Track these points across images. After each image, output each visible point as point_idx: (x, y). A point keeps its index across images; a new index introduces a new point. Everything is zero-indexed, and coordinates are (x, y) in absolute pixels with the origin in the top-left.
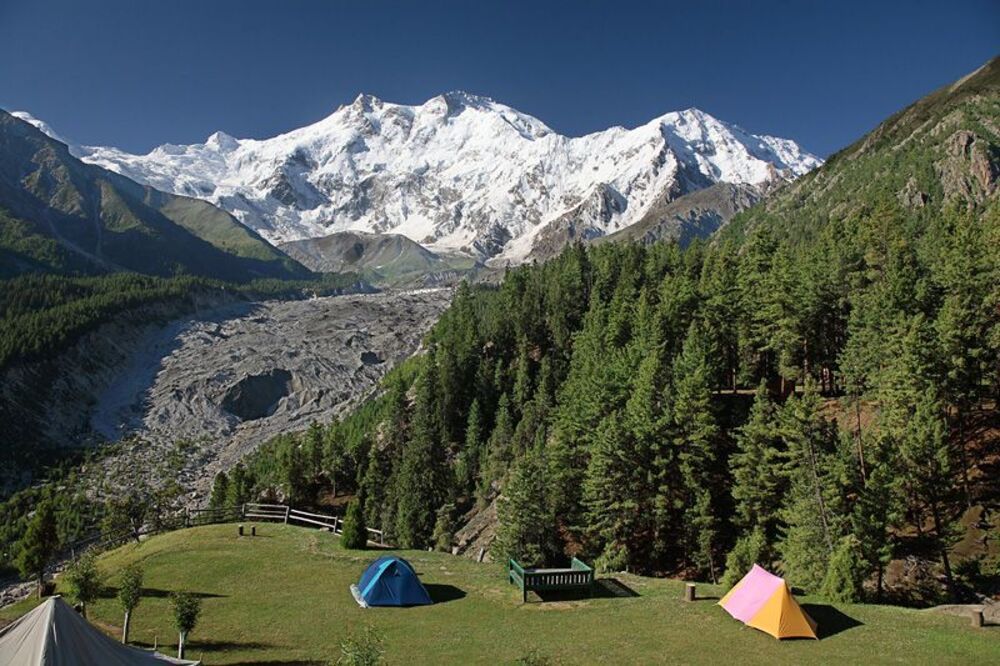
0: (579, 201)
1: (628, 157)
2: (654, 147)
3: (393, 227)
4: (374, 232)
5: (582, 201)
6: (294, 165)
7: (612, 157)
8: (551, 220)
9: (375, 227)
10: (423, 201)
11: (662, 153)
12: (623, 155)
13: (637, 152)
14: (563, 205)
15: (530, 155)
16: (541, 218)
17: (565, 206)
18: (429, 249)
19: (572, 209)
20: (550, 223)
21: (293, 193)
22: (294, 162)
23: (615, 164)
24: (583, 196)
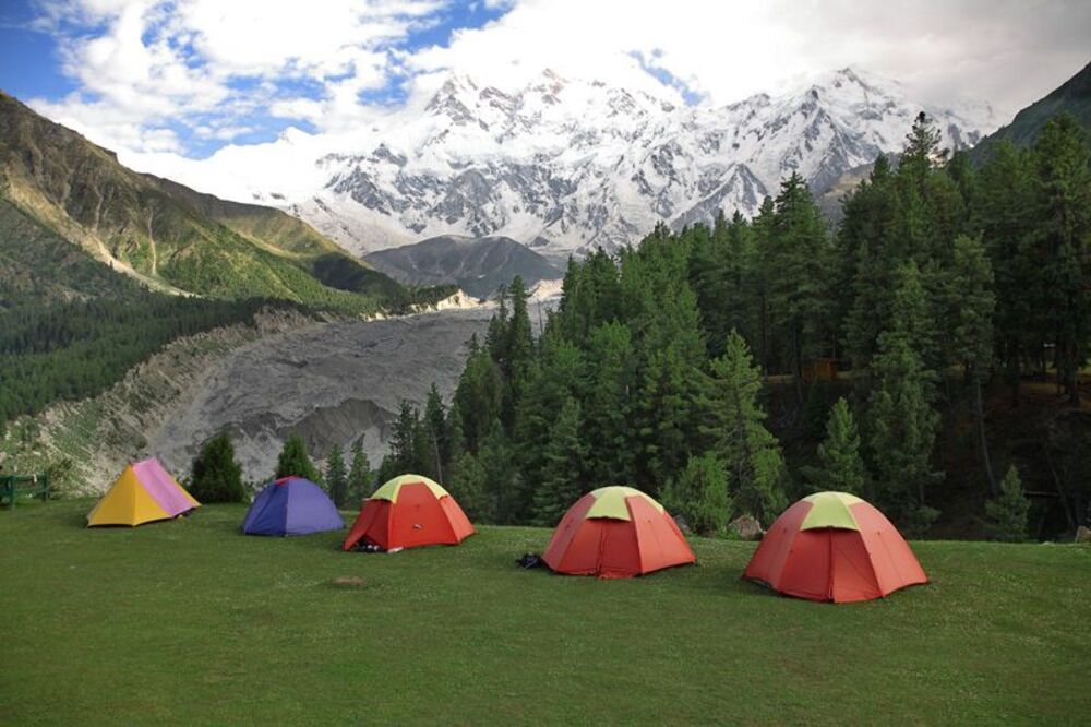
0: (718, 186)
1: (774, 130)
2: (806, 115)
3: (495, 228)
4: (473, 236)
5: (721, 186)
6: (378, 161)
7: (755, 131)
8: (684, 211)
9: (475, 230)
10: (531, 195)
11: (815, 122)
12: (768, 127)
13: (785, 122)
14: (697, 192)
15: (655, 134)
16: (672, 209)
17: (700, 193)
18: (540, 253)
19: (708, 197)
20: (683, 215)
21: (377, 195)
22: (377, 158)
23: (760, 139)
24: (721, 179)
